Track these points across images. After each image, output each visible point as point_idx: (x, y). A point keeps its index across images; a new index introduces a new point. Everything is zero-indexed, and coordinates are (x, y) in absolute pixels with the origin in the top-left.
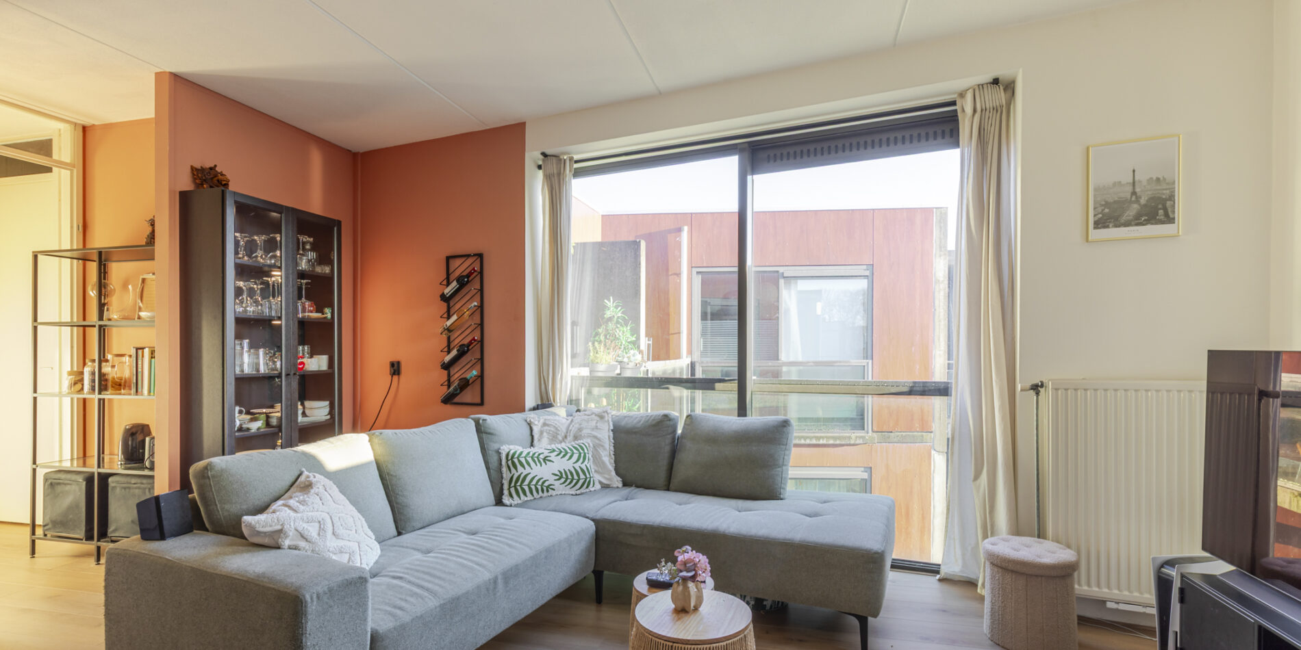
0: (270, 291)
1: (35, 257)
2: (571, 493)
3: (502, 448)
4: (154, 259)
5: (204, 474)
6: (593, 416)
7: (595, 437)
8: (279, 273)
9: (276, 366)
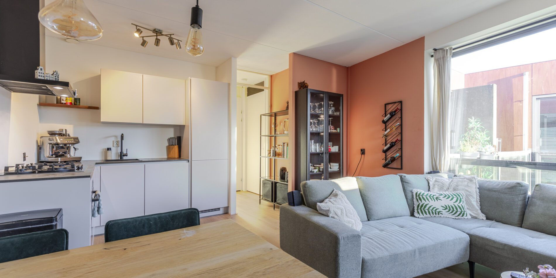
0: (319, 123)
1: (261, 116)
2: (452, 217)
3: (413, 190)
4: (288, 114)
5: (305, 186)
6: (465, 179)
7: (467, 191)
8: (323, 116)
9: (322, 150)
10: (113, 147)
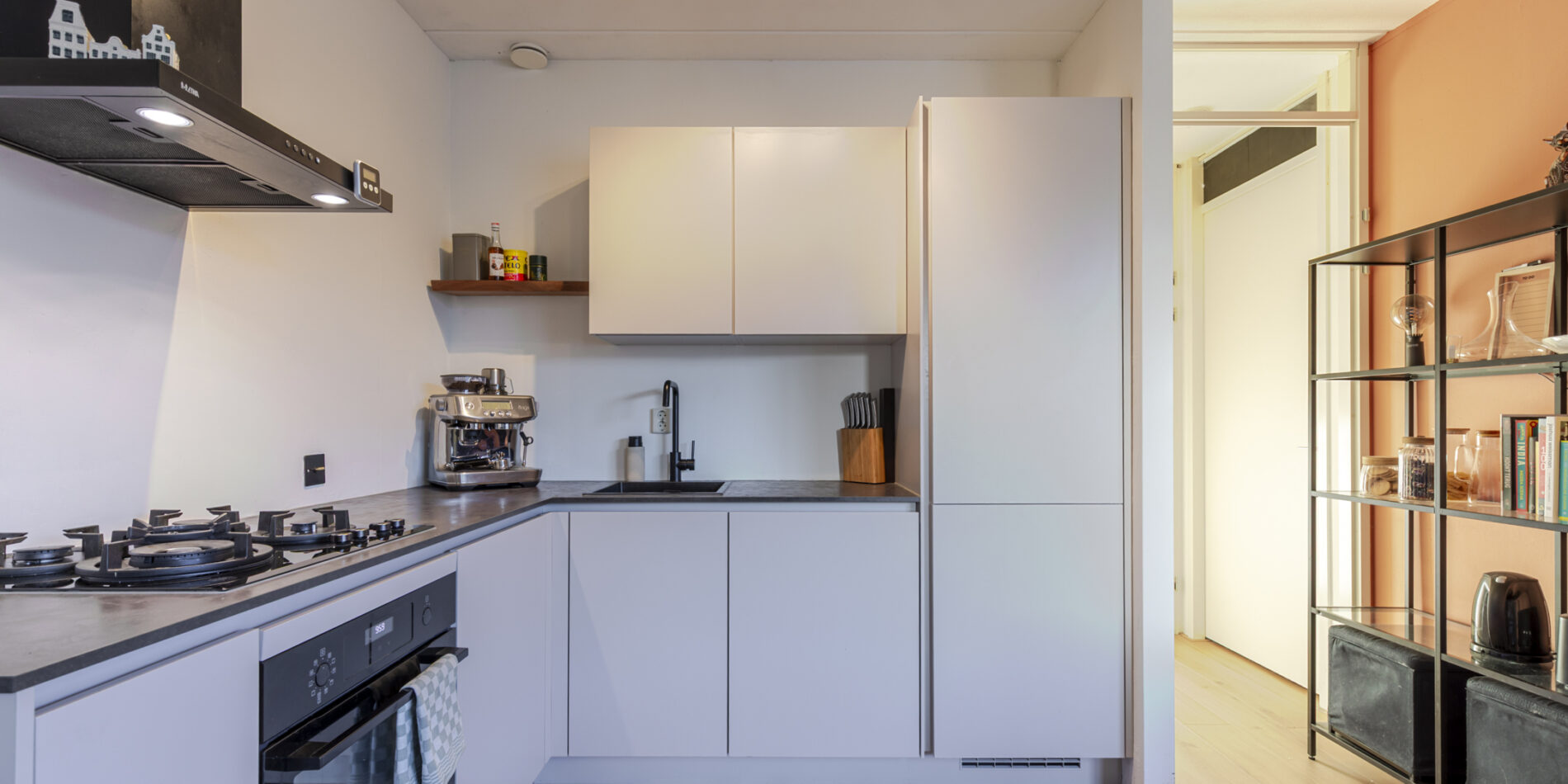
1: (1313, 270)
10: (652, 432)
